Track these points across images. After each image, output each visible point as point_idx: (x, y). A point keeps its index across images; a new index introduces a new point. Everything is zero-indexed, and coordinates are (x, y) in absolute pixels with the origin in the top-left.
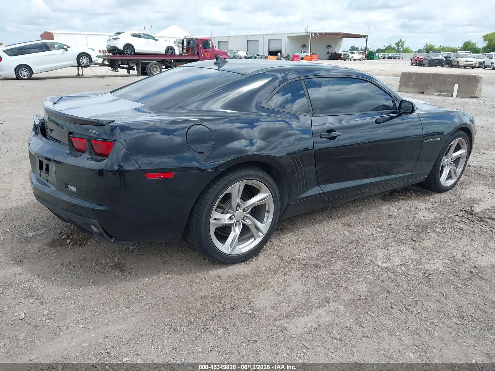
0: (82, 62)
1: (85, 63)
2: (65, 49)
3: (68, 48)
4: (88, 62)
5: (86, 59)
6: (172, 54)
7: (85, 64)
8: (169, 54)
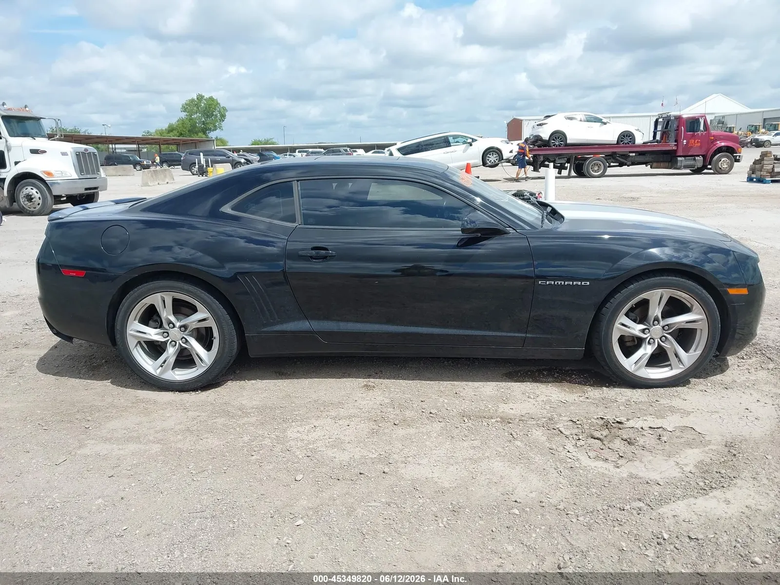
0: (488, 160)
1: (493, 161)
2: (468, 143)
3: (473, 141)
4: (497, 160)
5: (494, 156)
6: (628, 144)
7: (492, 163)
8: (623, 144)
